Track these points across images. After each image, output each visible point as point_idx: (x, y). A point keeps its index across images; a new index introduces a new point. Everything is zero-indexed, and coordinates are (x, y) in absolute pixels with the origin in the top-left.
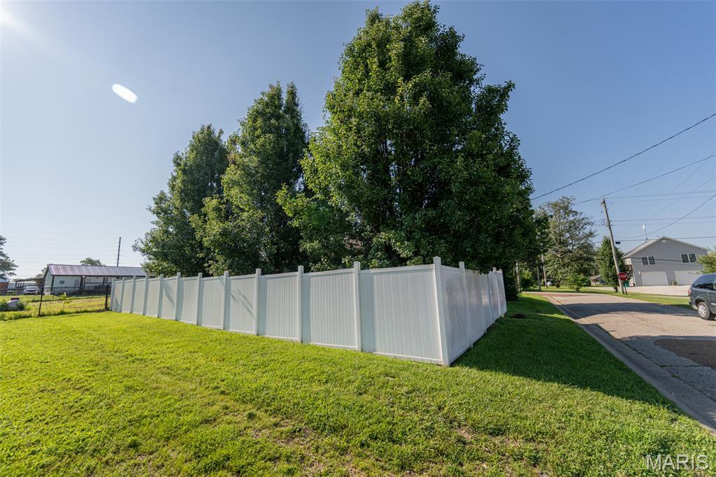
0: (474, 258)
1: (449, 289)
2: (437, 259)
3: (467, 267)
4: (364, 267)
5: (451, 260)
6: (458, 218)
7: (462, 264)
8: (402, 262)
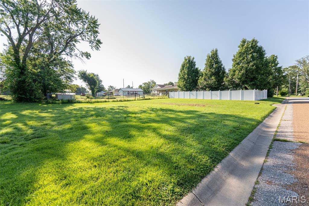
0: (260, 88)
1: (256, 93)
2: (255, 89)
3: (258, 90)
4: (242, 90)
5: (256, 89)
6: (258, 83)
7: (258, 89)
8: (248, 89)
